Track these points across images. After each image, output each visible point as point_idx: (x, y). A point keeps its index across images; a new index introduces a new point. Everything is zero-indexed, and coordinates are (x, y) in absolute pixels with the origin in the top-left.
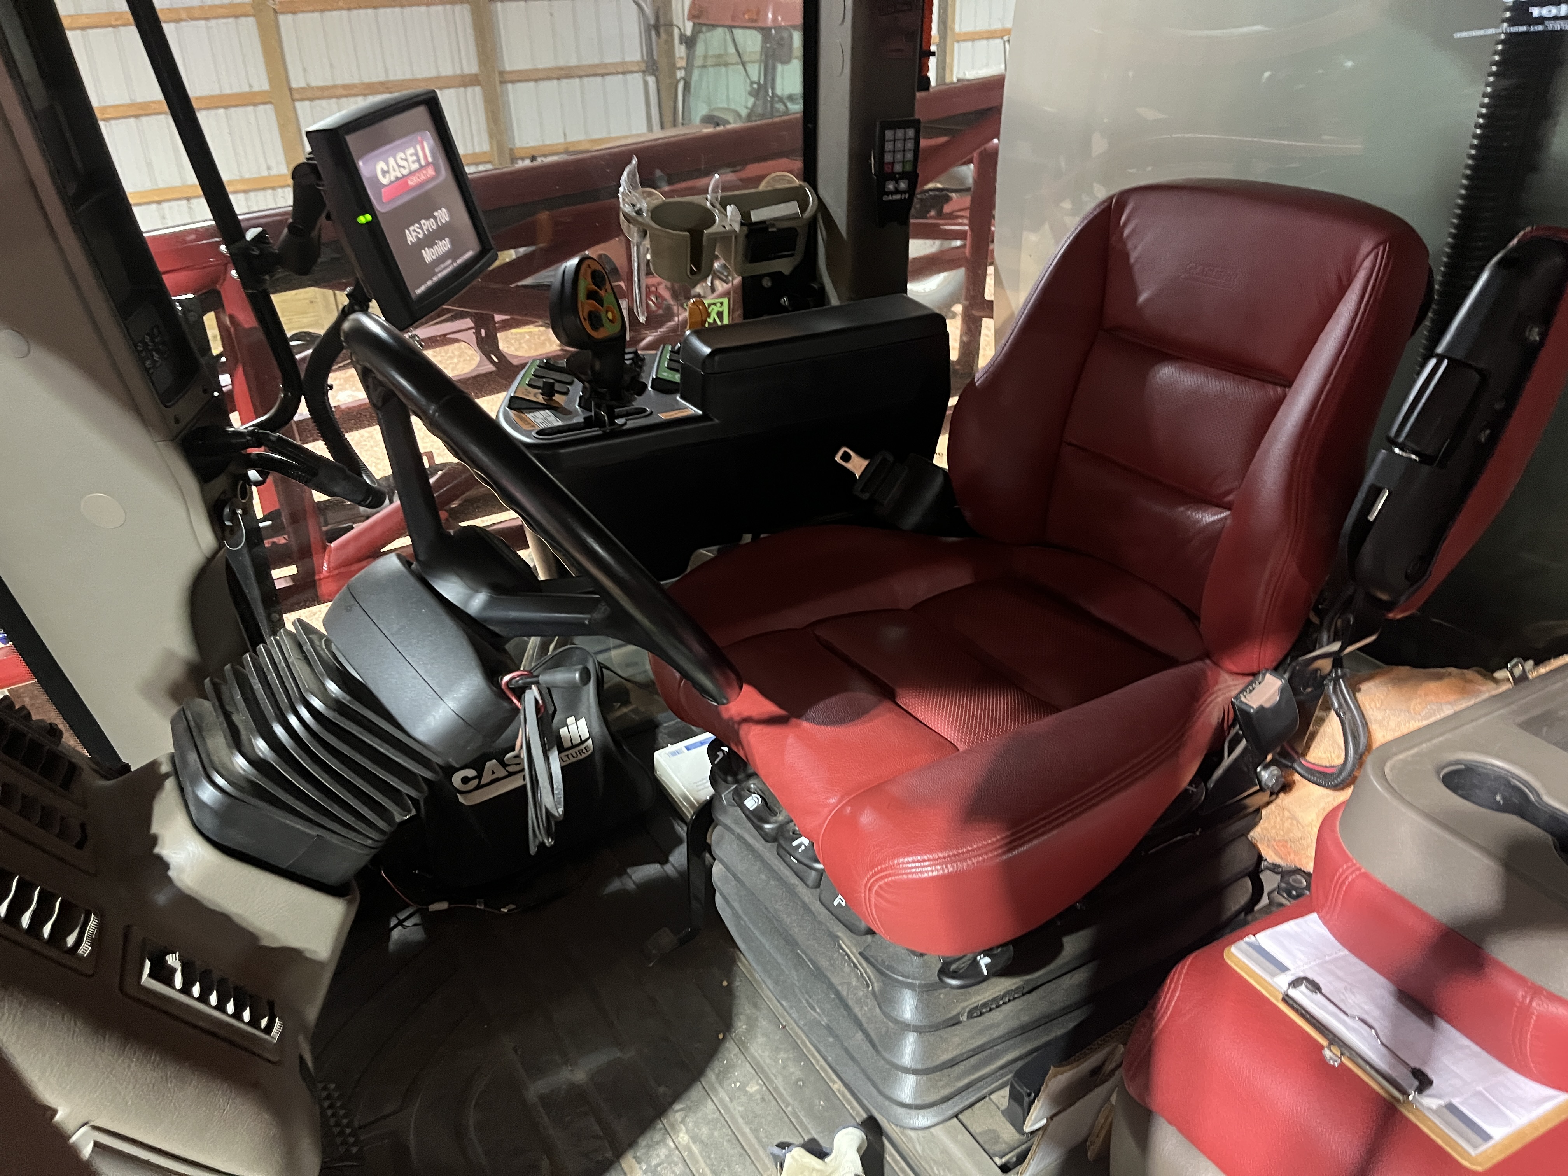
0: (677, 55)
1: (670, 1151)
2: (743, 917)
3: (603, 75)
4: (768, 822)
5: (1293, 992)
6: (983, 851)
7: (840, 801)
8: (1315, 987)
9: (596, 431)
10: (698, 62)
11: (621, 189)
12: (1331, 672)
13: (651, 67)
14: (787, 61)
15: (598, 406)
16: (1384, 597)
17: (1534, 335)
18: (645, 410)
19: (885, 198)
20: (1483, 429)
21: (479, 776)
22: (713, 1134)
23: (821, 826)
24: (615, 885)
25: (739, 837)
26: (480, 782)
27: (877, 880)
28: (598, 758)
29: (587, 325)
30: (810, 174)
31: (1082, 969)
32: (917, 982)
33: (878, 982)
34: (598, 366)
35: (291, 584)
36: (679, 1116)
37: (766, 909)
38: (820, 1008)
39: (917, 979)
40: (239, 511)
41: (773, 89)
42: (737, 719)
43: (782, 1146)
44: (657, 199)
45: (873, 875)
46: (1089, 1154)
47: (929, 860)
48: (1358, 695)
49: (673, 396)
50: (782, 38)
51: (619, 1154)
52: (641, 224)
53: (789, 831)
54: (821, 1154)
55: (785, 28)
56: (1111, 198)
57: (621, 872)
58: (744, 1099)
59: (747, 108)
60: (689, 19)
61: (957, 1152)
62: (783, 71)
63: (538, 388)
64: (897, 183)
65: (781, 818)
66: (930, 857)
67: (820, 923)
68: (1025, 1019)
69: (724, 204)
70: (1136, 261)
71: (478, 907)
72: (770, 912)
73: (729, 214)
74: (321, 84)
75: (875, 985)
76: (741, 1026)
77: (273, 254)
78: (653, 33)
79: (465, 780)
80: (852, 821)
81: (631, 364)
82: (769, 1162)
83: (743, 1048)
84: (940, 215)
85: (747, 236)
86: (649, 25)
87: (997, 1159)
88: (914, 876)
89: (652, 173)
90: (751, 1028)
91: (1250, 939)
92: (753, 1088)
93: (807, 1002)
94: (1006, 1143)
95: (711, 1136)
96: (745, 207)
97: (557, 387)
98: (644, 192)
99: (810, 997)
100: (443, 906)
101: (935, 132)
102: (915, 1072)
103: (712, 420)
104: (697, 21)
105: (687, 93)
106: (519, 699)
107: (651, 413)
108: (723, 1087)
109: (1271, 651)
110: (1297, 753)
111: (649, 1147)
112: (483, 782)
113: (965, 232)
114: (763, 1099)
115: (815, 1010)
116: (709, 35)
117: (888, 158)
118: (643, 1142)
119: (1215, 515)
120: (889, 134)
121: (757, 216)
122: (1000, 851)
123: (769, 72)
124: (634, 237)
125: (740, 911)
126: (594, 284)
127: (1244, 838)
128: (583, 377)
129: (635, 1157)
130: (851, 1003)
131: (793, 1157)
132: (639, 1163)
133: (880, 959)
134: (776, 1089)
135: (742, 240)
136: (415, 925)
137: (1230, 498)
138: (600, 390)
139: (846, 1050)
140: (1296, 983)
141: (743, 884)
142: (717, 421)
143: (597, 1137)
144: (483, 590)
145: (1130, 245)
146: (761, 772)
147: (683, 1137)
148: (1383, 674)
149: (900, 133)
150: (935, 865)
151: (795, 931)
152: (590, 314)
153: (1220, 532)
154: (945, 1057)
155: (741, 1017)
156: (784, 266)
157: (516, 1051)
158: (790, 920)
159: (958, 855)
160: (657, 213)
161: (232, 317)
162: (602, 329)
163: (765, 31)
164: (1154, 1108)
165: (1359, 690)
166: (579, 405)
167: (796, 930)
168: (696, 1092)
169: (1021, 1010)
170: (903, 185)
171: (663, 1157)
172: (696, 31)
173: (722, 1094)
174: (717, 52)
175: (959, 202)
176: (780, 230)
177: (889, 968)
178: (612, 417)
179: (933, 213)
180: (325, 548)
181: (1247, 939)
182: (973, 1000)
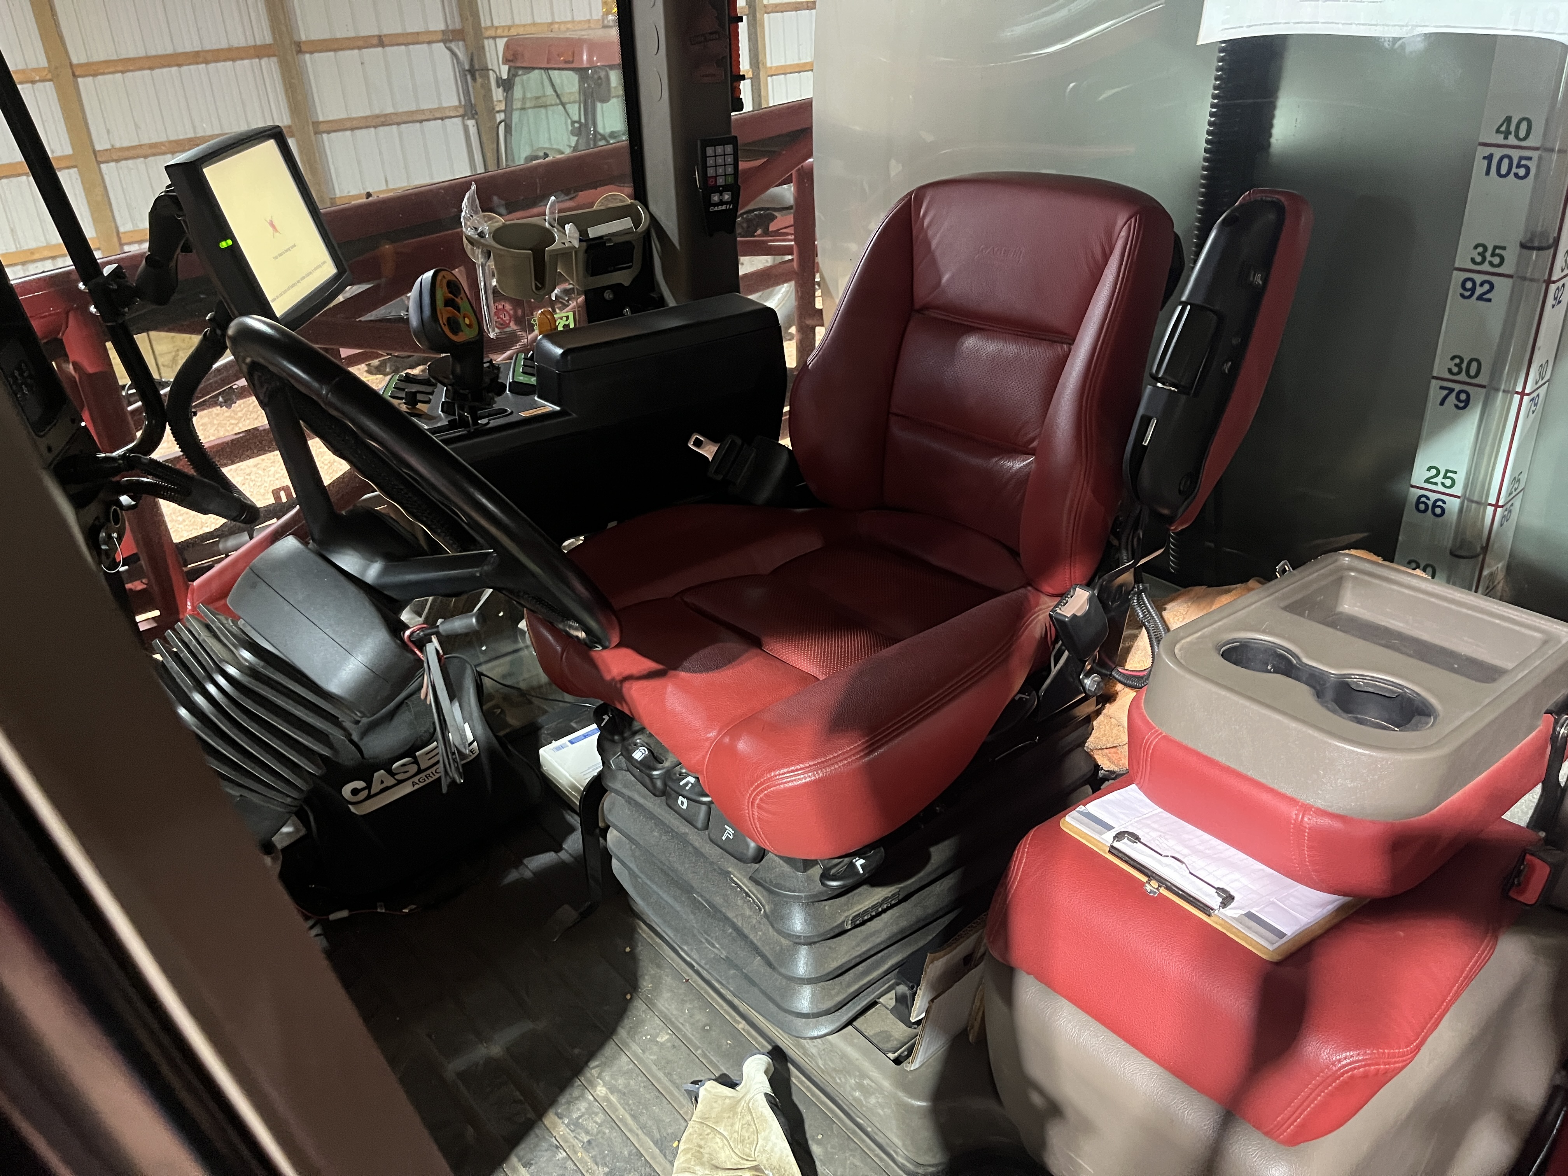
0: (495, 99)
1: (589, 1104)
2: (640, 875)
3: (421, 121)
4: (656, 770)
5: (1117, 845)
6: (846, 755)
7: (718, 735)
8: (1135, 838)
9: (461, 432)
10: (517, 105)
11: (463, 214)
12: (1134, 587)
13: (469, 110)
14: (605, 100)
15: (461, 408)
16: (1166, 512)
17: (1258, 280)
18: (506, 411)
19: (712, 209)
20: (1227, 361)
21: (369, 787)
22: (629, 1083)
23: (704, 757)
24: (513, 876)
25: (630, 800)
26: (369, 792)
27: (757, 794)
28: (484, 760)
29: (446, 330)
30: (640, 194)
31: (951, 875)
32: (803, 895)
33: (768, 903)
34: (458, 370)
35: (155, 625)
36: (595, 1072)
37: (661, 862)
38: (718, 943)
39: (803, 892)
40: (115, 535)
41: (595, 125)
42: (618, 678)
43: (695, 1083)
44: (497, 222)
45: (754, 790)
46: (970, 1038)
47: (801, 769)
48: (1165, 614)
49: (529, 397)
50: (600, 78)
51: (541, 1114)
52: (484, 245)
53: (675, 774)
54: (733, 1085)
55: (603, 67)
56: (910, 193)
57: (518, 863)
58: (655, 1048)
59: (570, 146)
60: (503, 63)
61: (852, 1053)
62: (602, 108)
63: (401, 399)
64: (721, 195)
65: (667, 764)
66: (802, 766)
67: (712, 863)
68: (903, 923)
69: (562, 223)
70: (937, 247)
71: (379, 910)
72: (664, 864)
73: (567, 232)
74: (126, 144)
75: (767, 907)
76: (646, 984)
77: (130, 287)
78: (469, 77)
79: (355, 792)
80: (732, 750)
81: (488, 367)
82: (684, 1100)
83: (650, 1005)
84: (766, 233)
85: (586, 251)
86: (464, 70)
87: (890, 1055)
88: (790, 784)
89: (490, 199)
90: (657, 987)
91: (1081, 808)
92: (663, 1038)
93: (706, 940)
94: (896, 1039)
95: (627, 1085)
96: (582, 223)
97: (420, 397)
98: (484, 216)
99: (709, 935)
100: (344, 914)
101: (753, 154)
102: (810, 981)
103: (570, 415)
104: (511, 64)
105: (508, 135)
106: (421, 651)
107: (512, 413)
108: (634, 1041)
109: (1080, 571)
110: (1114, 663)
111: (569, 1103)
112: (373, 792)
113: (791, 246)
114: (674, 1046)
115: (714, 947)
116: (525, 77)
117: (711, 172)
118: (563, 1100)
119: (1023, 461)
120: (710, 151)
121: (594, 232)
122: (862, 754)
123: (589, 112)
124: (478, 259)
125: (636, 870)
126: (450, 293)
127: (1080, 749)
128: (446, 381)
129: (557, 1114)
130: (746, 931)
131: (706, 1089)
132: (560, 1118)
133: (768, 880)
134: (685, 1036)
135: (581, 255)
136: (317, 935)
137: (1035, 444)
138: (461, 391)
139: (747, 977)
140: (1119, 836)
141: (637, 844)
142: (574, 415)
143: (520, 1102)
144: (377, 559)
145: (930, 233)
146: (646, 722)
147: (601, 1090)
148: (1182, 594)
149: (719, 149)
150: (807, 772)
151: (689, 876)
152: (449, 319)
153: (1029, 473)
154: (834, 965)
155: (646, 977)
156: (623, 277)
157: (430, 1036)
158: (684, 868)
159: (826, 761)
160: (498, 235)
161: (75, 365)
162: (461, 333)
163: (581, 71)
164: (1014, 963)
165: (1165, 609)
166: (442, 411)
167: (691, 876)
168: (609, 1049)
169: (898, 917)
170: (727, 197)
171: (583, 1110)
172: (512, 74)
173: (635, 1047)
174: (534, 95)
175: (783, 221)
176: (616, 244)
177: (776, 886)
178: (476, 418)
179: (759, 232)
180: (187, 587)
181: (1078, 809)
182: (855, 909)
